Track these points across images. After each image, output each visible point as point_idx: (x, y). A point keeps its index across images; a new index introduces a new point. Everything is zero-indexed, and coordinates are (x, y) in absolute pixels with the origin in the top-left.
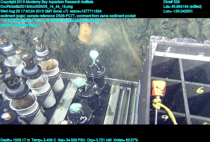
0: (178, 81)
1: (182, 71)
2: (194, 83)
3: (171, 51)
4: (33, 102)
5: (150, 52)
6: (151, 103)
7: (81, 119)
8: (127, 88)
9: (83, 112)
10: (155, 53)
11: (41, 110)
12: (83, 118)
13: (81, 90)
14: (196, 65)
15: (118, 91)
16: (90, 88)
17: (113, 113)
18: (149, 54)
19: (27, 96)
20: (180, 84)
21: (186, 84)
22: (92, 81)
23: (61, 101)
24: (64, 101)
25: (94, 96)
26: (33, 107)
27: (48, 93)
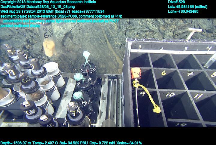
0: (149, 68)
1: (151, 61)
2: (160, 69)
3: (142, 48)
4: (43, 95)
5: (127, 49)
6: (132, 84)
7: (82, 103)
8: (114, 79)
9: (83, 98)
10: (131, 50)
11: (50, 102)
12: (84, 103)
13: (79, 83)
14: (160, 57)
15: (107, 82)
16: (86, 81)
17: (106, 98)
18: (126, 50)
19: (38, 91)
20: (151, 70)
21: (154, 70)
22: (87, 75)
23: (64, 94)
24: (67, 93)
25: (89, 86)
26: (44, 99)
27: (54, 89)
